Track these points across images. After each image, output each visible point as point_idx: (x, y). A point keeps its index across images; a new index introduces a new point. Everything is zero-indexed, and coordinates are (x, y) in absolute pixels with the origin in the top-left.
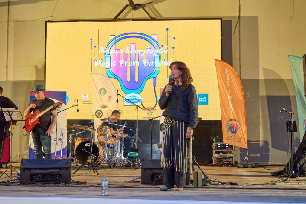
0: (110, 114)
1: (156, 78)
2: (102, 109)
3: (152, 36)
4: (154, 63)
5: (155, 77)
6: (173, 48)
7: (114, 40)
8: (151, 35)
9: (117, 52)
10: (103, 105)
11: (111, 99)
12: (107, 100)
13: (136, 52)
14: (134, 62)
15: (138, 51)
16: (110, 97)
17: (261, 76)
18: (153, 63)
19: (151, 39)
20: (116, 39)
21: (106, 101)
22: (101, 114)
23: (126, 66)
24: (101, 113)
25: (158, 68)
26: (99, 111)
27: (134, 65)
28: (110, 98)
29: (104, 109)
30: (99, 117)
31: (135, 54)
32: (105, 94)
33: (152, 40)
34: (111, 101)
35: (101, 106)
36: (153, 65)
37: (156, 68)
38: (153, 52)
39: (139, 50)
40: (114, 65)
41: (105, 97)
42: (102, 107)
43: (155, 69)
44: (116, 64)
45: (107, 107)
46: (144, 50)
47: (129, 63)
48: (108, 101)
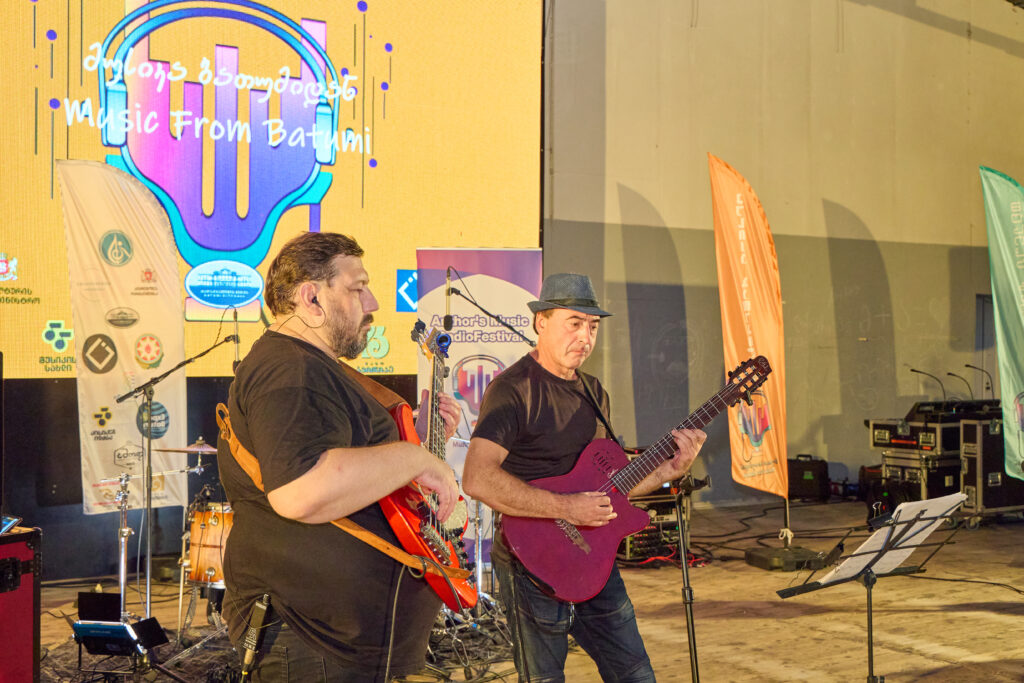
0: (149, 357)
1: (319, 204)
2: (112, 332)
3: (306, 26)
4: (308, 134)
5: (317, 201)
6: (385, 86)
7: (145, 18)
8: (303, 19)
9: (163, 73)
10: (117, 311)
11: (152, 285)
12: (137, 289)
13: (240, 82)
14: (229, 122)
15: (248, 82)
16: (149, 275)
17: (612, 216)
18: (302, 137)
19: (303, 36)
20: (153, 14)
21: (132, 294)
22: (108, 353)
23: (197, 135)
24: (108, 349)
25: (329, 164)
26: (99, 340)
27: (230, 138)
28: (148, 279)
29: (125, 331)
30: (100, 366)
31: (237, 90)
32: (125, 259)
33: (304, 42)
34: (150, 291)
35: (110, 318)
36: (303, 145)
37: (321, 164)
38: (303, 92)
39: (250, 77)
40: (151, 126)
41: (128, 276)
42: (111, 322)
43: (317, 166)
44: (157, 125)
45: (134, 321)
46: (269, 79)
47: (210, 124)
48: (139, 292)
